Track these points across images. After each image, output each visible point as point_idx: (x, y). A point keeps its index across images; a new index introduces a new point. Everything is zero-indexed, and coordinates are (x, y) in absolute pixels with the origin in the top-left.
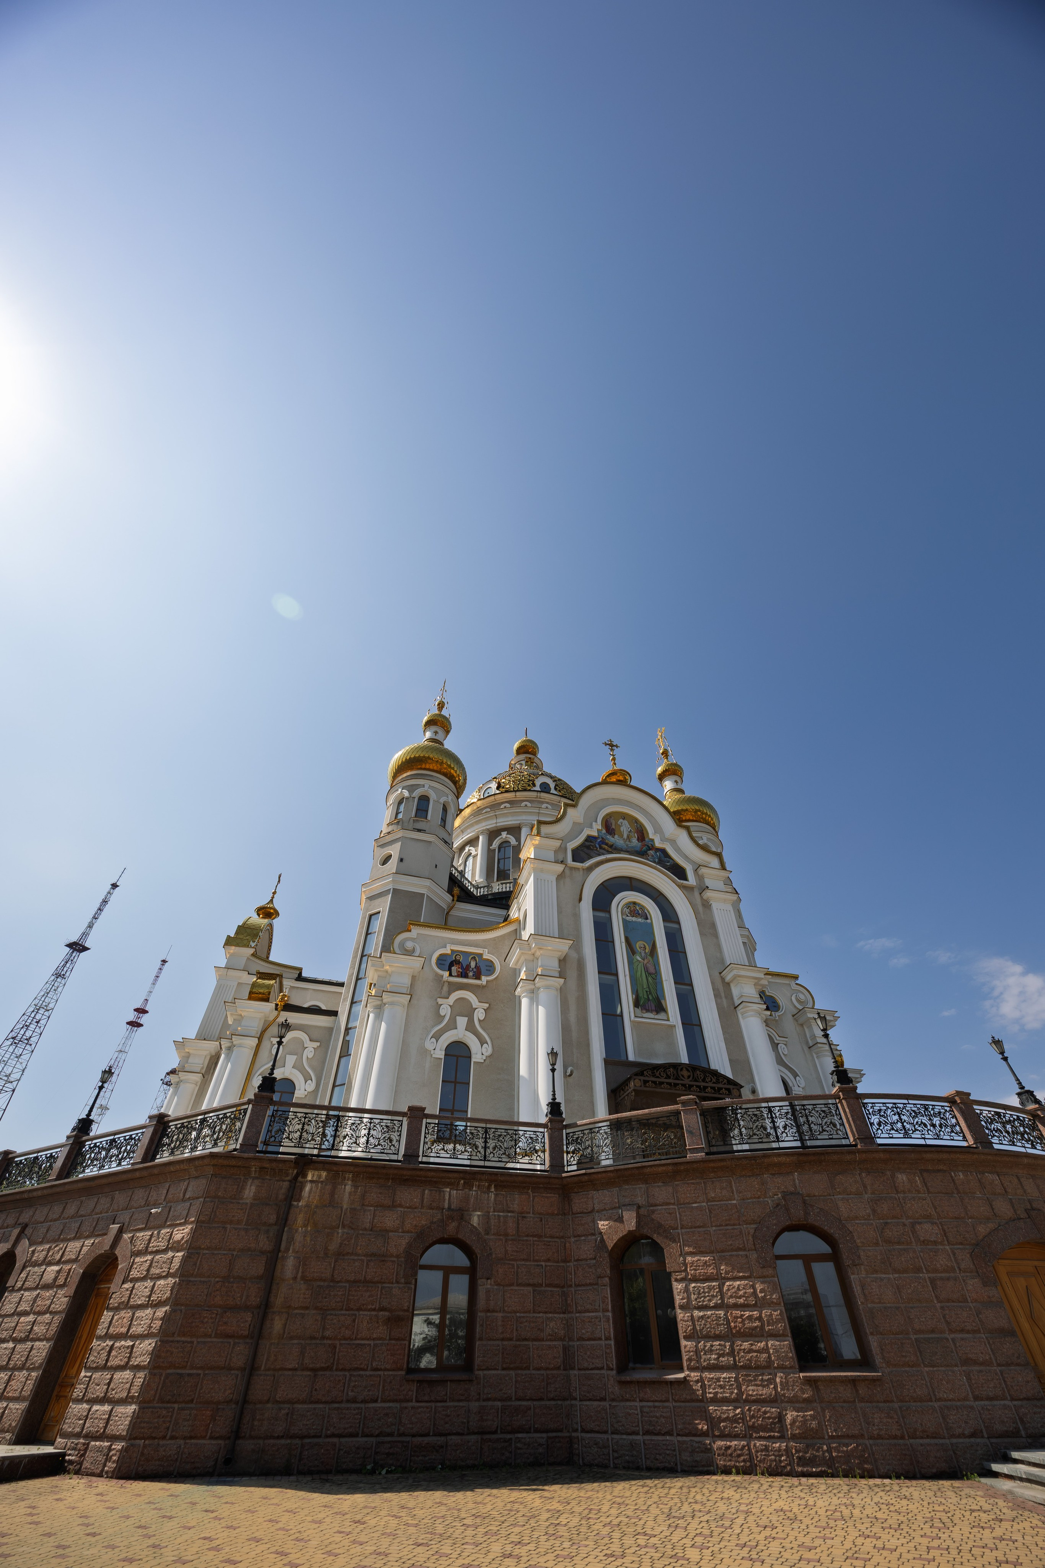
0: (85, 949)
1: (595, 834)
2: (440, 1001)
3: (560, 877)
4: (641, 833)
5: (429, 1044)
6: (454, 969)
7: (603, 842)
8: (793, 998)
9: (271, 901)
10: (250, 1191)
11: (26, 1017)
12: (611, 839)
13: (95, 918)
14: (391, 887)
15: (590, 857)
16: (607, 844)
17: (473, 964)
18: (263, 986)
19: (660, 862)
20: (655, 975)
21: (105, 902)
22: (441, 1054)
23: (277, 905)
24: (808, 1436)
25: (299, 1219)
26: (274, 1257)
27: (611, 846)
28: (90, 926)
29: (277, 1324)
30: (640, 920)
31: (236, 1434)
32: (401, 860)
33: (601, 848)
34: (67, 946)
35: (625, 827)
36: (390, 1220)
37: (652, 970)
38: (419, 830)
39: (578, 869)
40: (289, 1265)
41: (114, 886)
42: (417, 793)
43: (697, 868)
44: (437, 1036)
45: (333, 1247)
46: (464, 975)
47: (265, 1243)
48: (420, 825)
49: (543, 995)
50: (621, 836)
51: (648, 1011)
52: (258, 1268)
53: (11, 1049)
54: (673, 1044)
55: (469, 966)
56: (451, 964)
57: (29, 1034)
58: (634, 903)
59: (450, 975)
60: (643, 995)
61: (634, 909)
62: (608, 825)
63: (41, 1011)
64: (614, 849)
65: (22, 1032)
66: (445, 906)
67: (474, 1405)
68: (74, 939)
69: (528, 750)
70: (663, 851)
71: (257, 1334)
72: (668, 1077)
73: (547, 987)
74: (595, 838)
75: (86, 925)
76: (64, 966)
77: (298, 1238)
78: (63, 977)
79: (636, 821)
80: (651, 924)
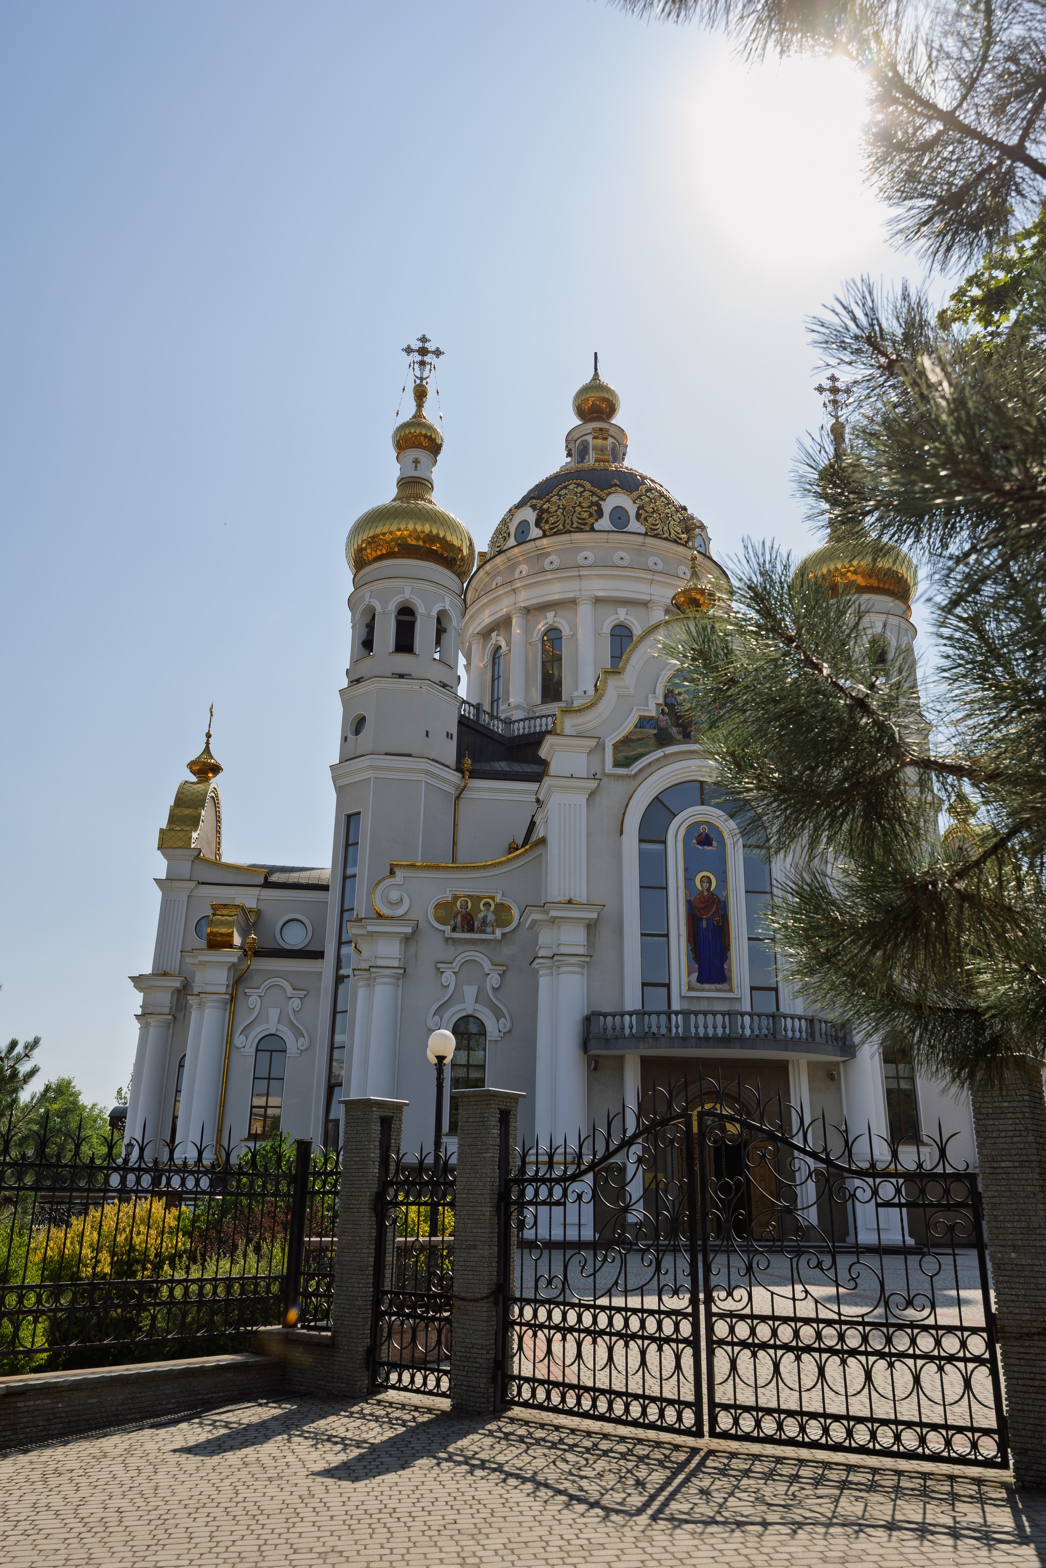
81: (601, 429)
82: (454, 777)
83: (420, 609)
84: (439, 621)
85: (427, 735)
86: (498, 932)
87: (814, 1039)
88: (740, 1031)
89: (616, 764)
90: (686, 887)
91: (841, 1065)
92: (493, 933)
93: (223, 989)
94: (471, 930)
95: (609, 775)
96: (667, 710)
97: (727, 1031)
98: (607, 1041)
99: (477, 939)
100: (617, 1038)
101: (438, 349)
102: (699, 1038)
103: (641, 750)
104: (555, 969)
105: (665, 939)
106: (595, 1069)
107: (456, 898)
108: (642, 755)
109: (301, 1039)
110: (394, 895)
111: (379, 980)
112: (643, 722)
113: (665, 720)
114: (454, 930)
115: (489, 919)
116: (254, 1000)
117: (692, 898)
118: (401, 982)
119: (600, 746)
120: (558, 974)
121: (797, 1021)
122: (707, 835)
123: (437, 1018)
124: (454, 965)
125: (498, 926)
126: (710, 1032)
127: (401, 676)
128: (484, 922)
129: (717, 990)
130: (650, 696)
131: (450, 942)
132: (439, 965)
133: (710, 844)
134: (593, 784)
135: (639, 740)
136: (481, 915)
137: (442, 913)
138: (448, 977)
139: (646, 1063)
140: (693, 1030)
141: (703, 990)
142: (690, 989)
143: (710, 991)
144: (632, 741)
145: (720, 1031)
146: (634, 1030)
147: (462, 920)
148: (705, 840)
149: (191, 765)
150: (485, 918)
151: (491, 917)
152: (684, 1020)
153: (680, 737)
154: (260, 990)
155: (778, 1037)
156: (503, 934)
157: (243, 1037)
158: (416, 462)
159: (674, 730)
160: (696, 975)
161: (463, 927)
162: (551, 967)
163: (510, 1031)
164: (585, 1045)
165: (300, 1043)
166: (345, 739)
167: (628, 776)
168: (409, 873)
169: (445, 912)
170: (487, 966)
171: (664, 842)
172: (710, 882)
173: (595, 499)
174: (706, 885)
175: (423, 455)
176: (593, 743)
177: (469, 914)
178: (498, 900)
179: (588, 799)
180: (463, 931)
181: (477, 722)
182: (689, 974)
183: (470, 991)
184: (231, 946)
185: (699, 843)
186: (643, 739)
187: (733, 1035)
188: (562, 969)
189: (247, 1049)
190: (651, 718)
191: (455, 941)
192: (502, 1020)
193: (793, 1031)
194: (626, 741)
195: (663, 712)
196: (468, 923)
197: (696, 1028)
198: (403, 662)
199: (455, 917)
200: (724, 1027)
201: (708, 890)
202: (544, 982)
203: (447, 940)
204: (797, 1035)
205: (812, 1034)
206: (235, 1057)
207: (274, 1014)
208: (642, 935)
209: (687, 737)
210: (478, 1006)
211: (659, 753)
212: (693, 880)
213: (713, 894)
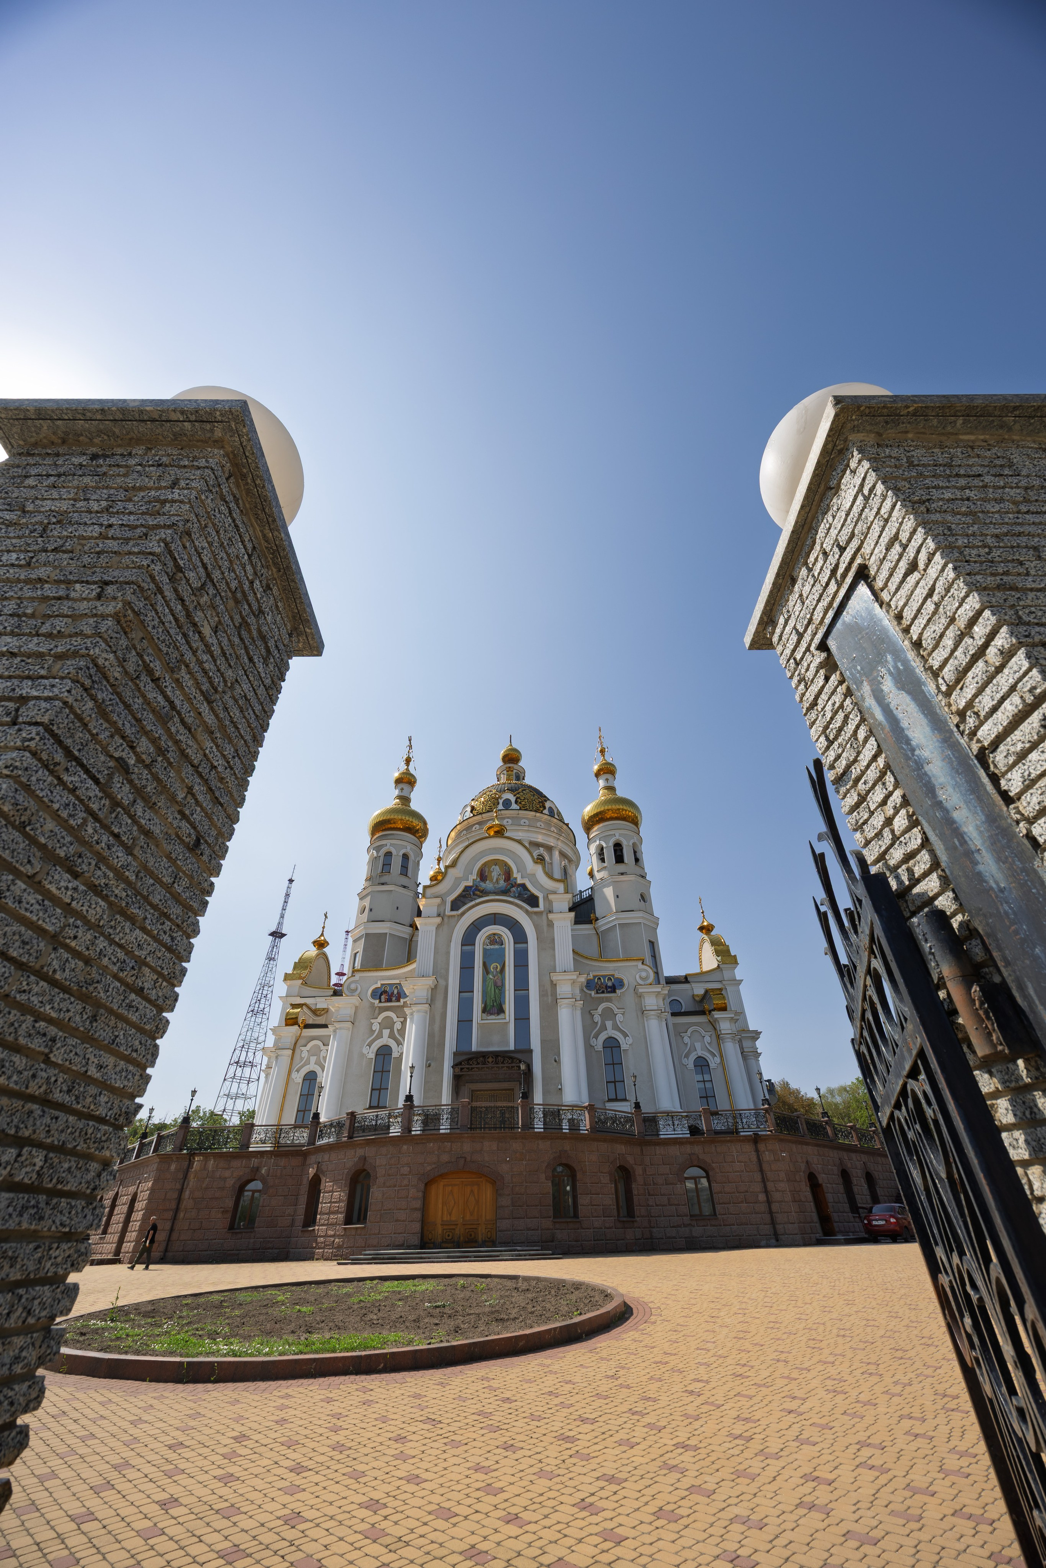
0: (283, 935)
1: (471, 884)
2: (372, 1021)
3: (439, 927)
4: (508, 874)
5: (365, 1050)
6: (383, 997)
7: (477, 889)
8: (637, 977)
9: (322, 935)
10: (173, 1167)
11: (256, 994)
12: (483, 885)
13: (284, 909)
14: (364, 932)
15: (465, 904)
16: (479, 890)
17: (396, 992)
18: (293, 1013)
19: (520, 897)
20: (500, 988)
21: (287, 895)
22: (372, 1056)
23: (327, 937)
24: (339, 1247)
25: (191, 1176)
26: (181, 1191)
27: (482, 892)
28: (282, 916)
29: (182, 1215)
30: (497, 947)
31: (166, 1250)
32: (371, 910)
33: (474, 894)
34: (270, 935)
35: (496, 872)
36: (227, 1174)
37: (499, 984)
38: (383, 884)
39: (454, 916)
40: (187, 1194)
41: (291, 881)
42: (383, 851)
43: (548, 893)
44: (369, 1045)
45: (204, 1186)
46: (389, 1000)
47: (178, 1186)
48: (385, 879)
49: (416, 1015)
50: (491, 881)
51: (491, 1014)
52: (176, 1195)
53: (253, 1019)
54: (505, 1035)
55: (393, 993)
56: (381, 994)
57: (262, 1006)
58: (494, 934)
59: (380, 1002)
60: (489, 1003)
61: (495, 940)
62: (483, 875)
63: (266, 988)
64: (485, 893)
65: (257, 1005)
66: (407, 937)
67: (252, 1241)
68: (273, 929)
69: (511, 758)
70: (523, 886)
71: (175, 1218)
72: (478, 1064)
73: (418, 1011)
74: (471, 887)
75: (279, 916)
76: (272, 951)
77: (191, 1184)
78: (273, 959)
79: (506, 864)
80: (504, 949)
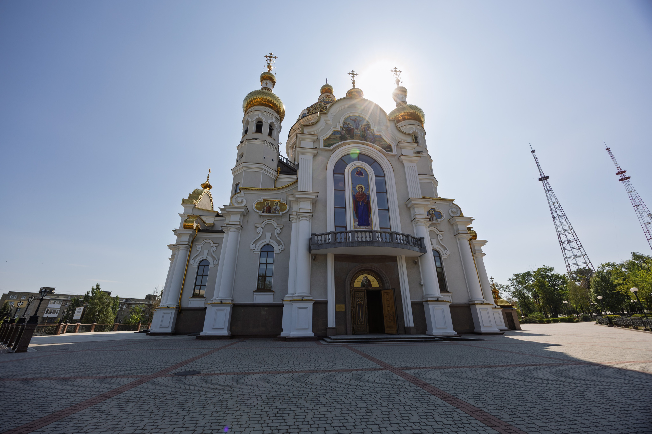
81: (328, 95)
82: (275, 173)
83: (264, 120)
84: (270, 126)
85: (264, 158)
86: (281, 213)
87: (409, 244)
88: (377, 239)
89: (324, 146)
90: (352, 190)
91: (419, 258)
92: (279, 213)
93: (187, 243)
94: (270, 212)
95: (322, 150)
96: (344, 129)
97: (371, 239)
98: (319, 246)
99: (272, 216)
100: (322, 244)
101: (275, 57)
102: (359, 242)
103: (334, 142)
104: (298, 219)
105: (345, 209)
106: (314, 260)
107: (264, 201)
108: (335, 143)
109: (215, 261)
110: (240, 199)
111: (230, 230)
112: (335, 133)
113: (343, 132)
114: (263, 212)
115: (277, 209)
116: (199, 248)
117: (355, 194)
118: (240, 231)
119: (318, 140)
120: (299, 221)
121: (401, 236)
122: (360, 172)
123: (254, 245)
124: (262, 225)
125: (280, 211)
126: (364, 240)
127: (256, 139)
128: (275, 210)
129: (366, 228)
130: (338, 123)
131: (261, 217)
132: (256, 225)
133: (362, 175)
134: (315, 151)
135: (334, 138)
136: (274, 207)
137: (259, 206)
138: (260, 230)
139: (338, 258)
140: (356, 239)
141: (360, 228)
142: (355, 228)
143: (363, 228)
144: (331, 138)
145: (368, 239)
146: (330, 240)
147: (267, 209)
148: (360, 173)
149: (202, 185)
150: (276, 208)
151: (278, 208)
152: (352, 235)
153: (349, 138)
154: (201, 244)
155: (394, 242)
156: (282, 214)
157: (193, 260)
158: (267, 84)
159: (347, 136)
160: (357, 223)
161: (267, 211)
162: (296, 219)
163: (284, 250)
164: (310, 250)
165: (215, 262)
166: (237, 161)
167: (329, 150)
168: (246, 192)
169: (260, 205)
170: (275, 225)
171: (344, 174)
172: (362, 188)
173: (325, 105)
174: (360, 189)
175: (270, 83)
176: (315, 137)
177: (269, 207)
178: (281, 202)
179: (313, 158)
180: (267, 213)
181: (286, 163)
182: (354, 222)
183: (268, 235)
184: (193, 228)
185: (357, 174)
186: (335, 138)
187: (374, 240)
188: (300, 219)
189: (195, 265)
190: (338, 132)
191: (263, 216)
192: (281, 246)
193: (400, 240)
194: (329, 139)
195: (343, 130)
196: (269, 210)
197: (358, 238)
198: (258, 135)
199: (264, 208)
200: (370, 238)
201: (361, 191)
202: (294, 225)
203: (260, 216)
204: (402, 241)
205: (408, 242)
206: (190, 268)
207: (206, 252)
208: (335, 207)
209: (352, 138)
210: (271, 240)
211: (342, 142)
212: (355, 187)
213: (363, 193)
